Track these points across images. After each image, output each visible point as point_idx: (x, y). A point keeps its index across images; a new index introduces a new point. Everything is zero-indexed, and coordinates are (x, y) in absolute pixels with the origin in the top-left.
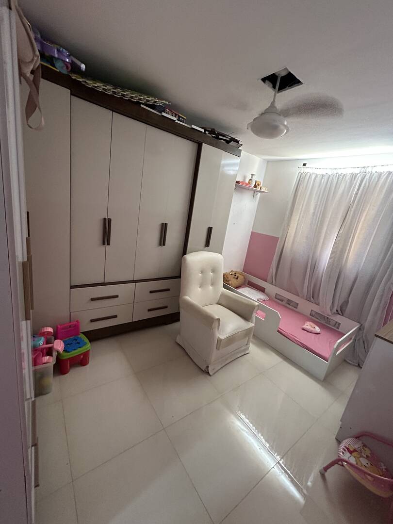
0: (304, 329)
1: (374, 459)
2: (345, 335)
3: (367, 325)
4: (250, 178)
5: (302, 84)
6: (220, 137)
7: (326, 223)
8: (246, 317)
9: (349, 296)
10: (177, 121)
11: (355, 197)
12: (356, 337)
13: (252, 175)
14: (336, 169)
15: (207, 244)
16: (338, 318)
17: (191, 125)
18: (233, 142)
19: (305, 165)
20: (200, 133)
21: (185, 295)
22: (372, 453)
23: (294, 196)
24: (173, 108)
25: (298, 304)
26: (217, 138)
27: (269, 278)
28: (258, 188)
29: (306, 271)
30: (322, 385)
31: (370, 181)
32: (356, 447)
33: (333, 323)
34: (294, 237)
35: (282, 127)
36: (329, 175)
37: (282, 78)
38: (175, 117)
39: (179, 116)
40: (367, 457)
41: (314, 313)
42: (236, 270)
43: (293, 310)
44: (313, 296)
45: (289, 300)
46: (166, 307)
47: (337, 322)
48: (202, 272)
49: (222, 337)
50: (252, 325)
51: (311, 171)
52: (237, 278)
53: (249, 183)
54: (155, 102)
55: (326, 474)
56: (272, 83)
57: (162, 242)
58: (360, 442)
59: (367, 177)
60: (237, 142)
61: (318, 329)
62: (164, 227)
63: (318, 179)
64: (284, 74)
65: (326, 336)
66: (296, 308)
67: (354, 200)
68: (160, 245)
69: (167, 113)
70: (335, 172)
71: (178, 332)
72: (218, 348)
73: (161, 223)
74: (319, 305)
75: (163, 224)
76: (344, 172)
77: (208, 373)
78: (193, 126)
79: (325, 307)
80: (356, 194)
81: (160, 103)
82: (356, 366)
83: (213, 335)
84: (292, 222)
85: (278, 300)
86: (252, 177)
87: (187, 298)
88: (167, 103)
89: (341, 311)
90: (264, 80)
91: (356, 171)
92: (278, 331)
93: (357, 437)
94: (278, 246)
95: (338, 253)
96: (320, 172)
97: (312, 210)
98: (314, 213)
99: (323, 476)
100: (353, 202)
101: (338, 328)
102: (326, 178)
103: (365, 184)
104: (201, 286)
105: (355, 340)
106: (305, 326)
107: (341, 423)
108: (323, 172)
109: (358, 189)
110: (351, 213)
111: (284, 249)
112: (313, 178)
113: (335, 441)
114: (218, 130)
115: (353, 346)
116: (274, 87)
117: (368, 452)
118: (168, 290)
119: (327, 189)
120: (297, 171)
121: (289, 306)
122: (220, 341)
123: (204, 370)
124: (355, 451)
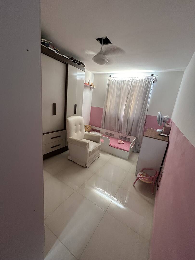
0: (118, 143)
1: (147, 175)
2: (131, 142)
3: (138, 137)
4: (88, 82)
5: (112, 43)
6: (76, 62)
7: (121, 100)
8: (97, 142)
9: (132, 128)
10: (56, 52)
11: (130, 89)
12: (135, 142)
13: (89, 80)
14: (122, 78)
15: (75, 113)
16: (129, 137)
17: (62, 54)
18: (81, 64)
19: (110, 76)
20: (66, 59)
21: (69, 137)
22: (146, 174)
23: (108, 89)
24: (53, 46)
25: (114, 135)
26: (75, 62)
27: (101, 126)
28: (92, 86)
29: (116, 121)
30: (128, 161)
31: (134, 83)
32: (142, 174)
33: (127, 139)
34: (110, 107)
35: (106, 60)
36: (120, 81)
37: (104, 39)
38: (54, 50)
39: (56, 49)
40: (145, 175)
41: (120, 137)
42: (87, 125)
43: (113, 137)
44: (119, 130)
45: (110, 134)
46: (60, 145)
47: (129, 138)
48: (75, 125)
49: (91, 151)
50: (100, 144)
51: (113, 79)
52: (88, 128)
53: (88, 84)
54: (45, 41)
55: (135, 185)
56: (100, 41)
57: (54, 113)
58: (143, 172)
59: (133, 82)
60: (83, 64)
61: (123, 142)
62: (54, 105)
63: (116, 82)
64: (104, 38)
65: (126, 144)
66: (114, 136)
67: (130, 91)
68: (53, 114)
69: (50, 47)
70: (122, 79)
71: (69, 155)
72: (89, 156)
73: (52, 103)
74: (122, 133)
75: (53, 104)
76: (125, 79)
77: (86, 167)
78: (64, 56)
79: (124, 133)
80: (130, 88)
81: (47, 42)
82: (136, 152)
83: (87, 150)
84: (108, 101)
85: (106, 134)
86: (89, 81)
87: (71, 137)
88: (51, 43)
89: (130, 134)
90: (97, 39)
91: (129, 79)
92: (110, 146)
93: (142, 171)
94: (103, 112)
95: (127, 111)
96: (117, 79)
97: (115, 95)
98: (116, 96)
99: (134, 186)
100: (130, 92)
101: (129, 140)
102: (119, 82)
103: (133, 84)
104: (76, 132)
105: (135, 143)
106: (118, 142)
107: (136, 169)
108: (118, 79)
109: (131, 86)
110: (129, 96)
111: (106, 113)
112: (114, 82)
113: (135, 176)
114: (74, 58)
115: (135, 145)
116: (101, 43)
117: (145, 174)
118: (60, 136)
119: (120, 86)
120: (107, 79)
121: (111, 136)
122: (90, 152)
123: (84, 166)
124: (142, 175)
